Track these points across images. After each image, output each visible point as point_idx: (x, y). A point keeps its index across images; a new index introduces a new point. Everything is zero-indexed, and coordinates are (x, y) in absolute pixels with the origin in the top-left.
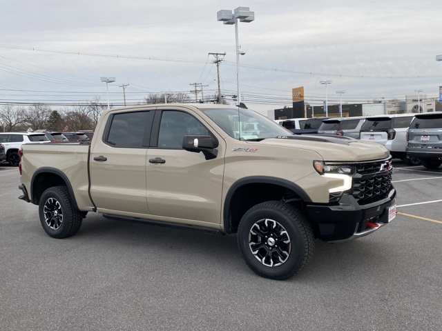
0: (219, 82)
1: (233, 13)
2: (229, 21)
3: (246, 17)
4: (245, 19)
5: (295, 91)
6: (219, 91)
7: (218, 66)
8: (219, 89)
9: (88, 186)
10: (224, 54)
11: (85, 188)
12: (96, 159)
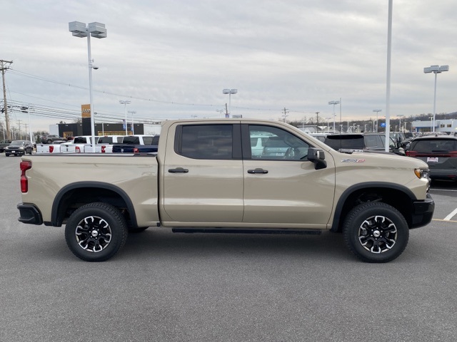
0: (4, 91)
1: (87, 25)
2: (79, 33)
3: (100, 33)
4: (98, 34)
5: (83, 107)
6: (5, 101)
7: (3, 74)
8: (5, 99)
9: (157, 199)
10: (11, 62)
11: (154, 201)
12: (170, 171)
